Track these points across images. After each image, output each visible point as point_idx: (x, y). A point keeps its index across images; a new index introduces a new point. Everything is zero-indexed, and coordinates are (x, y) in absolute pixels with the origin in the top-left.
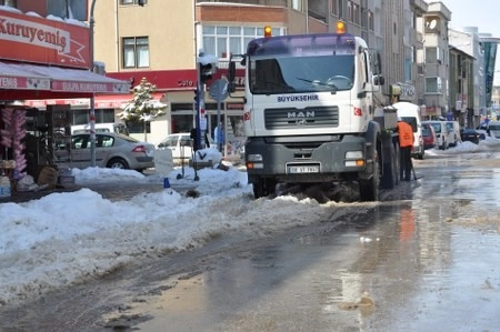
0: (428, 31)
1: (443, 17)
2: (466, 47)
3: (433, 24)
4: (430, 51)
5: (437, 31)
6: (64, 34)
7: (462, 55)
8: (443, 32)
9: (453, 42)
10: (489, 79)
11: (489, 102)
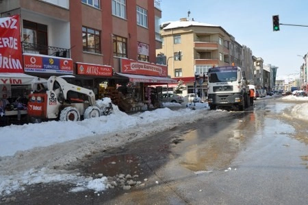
0: (257, 65)
1: (261, 61)
2: (268, 69)
3: (259, 64)
4: (258, 71)
5: (260, 65)
6: (161, 68)
7: (267, 72)
8: (261, 66)
9: (264, 68)
10: (275, 78)
11: (275, 85)
